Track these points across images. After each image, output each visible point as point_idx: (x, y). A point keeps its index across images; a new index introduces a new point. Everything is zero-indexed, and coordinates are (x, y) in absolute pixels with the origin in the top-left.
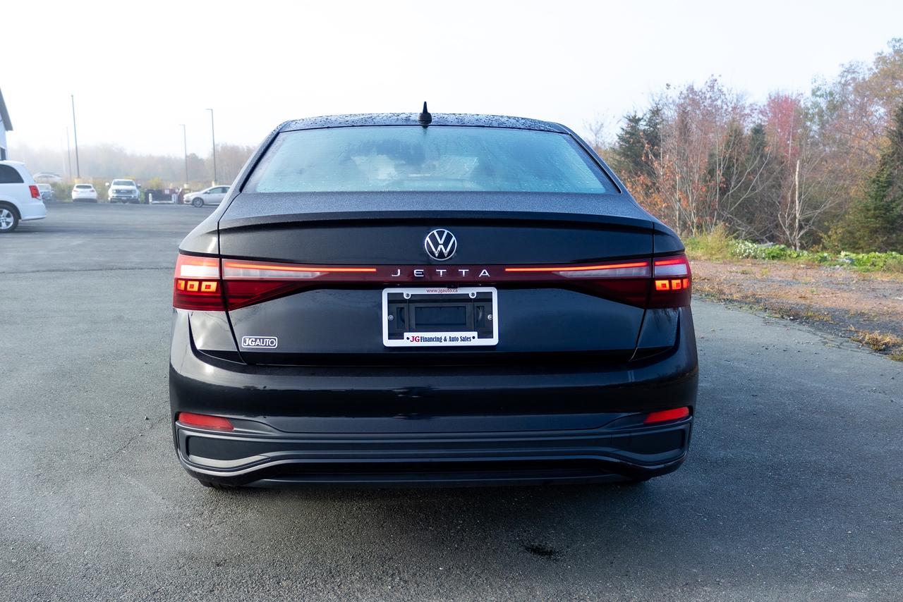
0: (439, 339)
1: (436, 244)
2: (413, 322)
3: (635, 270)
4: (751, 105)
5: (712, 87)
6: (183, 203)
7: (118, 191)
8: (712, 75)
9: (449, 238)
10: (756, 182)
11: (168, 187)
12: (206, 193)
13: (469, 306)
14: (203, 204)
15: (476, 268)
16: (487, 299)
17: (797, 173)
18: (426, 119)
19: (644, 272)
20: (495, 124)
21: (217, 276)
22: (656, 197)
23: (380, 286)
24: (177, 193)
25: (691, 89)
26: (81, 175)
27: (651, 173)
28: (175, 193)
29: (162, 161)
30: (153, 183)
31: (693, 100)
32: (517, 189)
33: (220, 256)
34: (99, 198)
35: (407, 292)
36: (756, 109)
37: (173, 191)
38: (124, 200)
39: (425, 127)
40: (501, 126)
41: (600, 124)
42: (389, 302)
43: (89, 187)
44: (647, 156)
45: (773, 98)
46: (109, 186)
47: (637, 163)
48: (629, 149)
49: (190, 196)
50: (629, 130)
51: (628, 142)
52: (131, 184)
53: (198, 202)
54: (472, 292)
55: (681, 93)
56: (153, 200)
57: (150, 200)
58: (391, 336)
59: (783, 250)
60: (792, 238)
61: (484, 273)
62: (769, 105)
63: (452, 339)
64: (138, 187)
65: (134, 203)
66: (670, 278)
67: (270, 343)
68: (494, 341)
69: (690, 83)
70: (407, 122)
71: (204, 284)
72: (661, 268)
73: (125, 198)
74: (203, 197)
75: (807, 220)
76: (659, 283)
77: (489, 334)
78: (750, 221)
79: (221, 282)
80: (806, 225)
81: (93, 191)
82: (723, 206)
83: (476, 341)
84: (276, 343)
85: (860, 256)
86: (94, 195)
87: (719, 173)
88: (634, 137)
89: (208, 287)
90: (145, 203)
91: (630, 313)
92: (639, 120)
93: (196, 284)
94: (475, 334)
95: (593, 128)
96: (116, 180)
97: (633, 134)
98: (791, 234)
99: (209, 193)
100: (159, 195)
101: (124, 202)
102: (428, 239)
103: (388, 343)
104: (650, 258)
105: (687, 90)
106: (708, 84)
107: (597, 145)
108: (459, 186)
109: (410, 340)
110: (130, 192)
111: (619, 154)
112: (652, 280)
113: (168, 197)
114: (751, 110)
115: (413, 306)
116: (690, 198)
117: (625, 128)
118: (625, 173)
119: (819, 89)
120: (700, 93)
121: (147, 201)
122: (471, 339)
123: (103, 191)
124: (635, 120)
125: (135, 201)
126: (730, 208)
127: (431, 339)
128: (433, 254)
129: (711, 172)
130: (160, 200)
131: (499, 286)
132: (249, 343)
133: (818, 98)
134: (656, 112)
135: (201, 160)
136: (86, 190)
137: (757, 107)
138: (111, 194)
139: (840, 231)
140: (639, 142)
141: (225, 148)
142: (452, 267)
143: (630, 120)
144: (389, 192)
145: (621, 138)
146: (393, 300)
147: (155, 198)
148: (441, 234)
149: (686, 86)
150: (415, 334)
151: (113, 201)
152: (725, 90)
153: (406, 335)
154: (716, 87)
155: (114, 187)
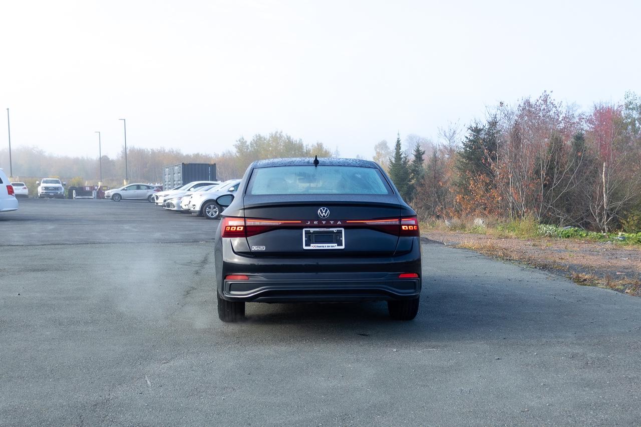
0: (323, 247)
1: (322, 213)
2: (314, 241)
3: (395, 222)
4: (579, 115)
5: (545, 101)
6: (104, 198)
7: (46, 188)
8: (545, 91)
9: (326, 210)
10: (574, 178)
11: (87, 184)
12: (124, 189)
13: (334, 235)
14: (121, 199)
15: (336, 221)
16: (340, 232)
17: (604, 173)
18: (316, 162)
19: (398, 223)
20: (346, 164)
21: (244, 224)
22: (494, 192)
23: (302, 228)
24: (96, 190)
25: (528, 103)
26: (13, 175)
27: (491, 174)
28: (94, 189)
29: (76, 161)
30: (74, 182)
31: (529, 111)
32: (353, 193)
33: (245, 218)
34: (29, 195)
35: (312, 230)
36: (583, 118)
37: (92, 188)
38: (52, 196)
39: (316, 166)
40: (349, 165)
41: (452, 131)
42: (305, 233)
43: (23, 185)
44: (486, 159)
45: (598, 108)
46: (39, 184)
47: (478, 165)
48: (473, 153)
49: (110, 192)
50: (471, 138)
51: (471, 148)
52: (57, 182)
53: (117, 197)
54: (335, 230)
55: (520, 106)
56: (76, 196)
57: (74, 196)
58: (306, 245)
59: (576, 231)
60: (601, 224)
61: (339, 223)
62: (595, 114)
63: (328, 247)
64: (64, 185)
65: (59, 198)
66: (408, 225)
67: (262, 248)
68: (343, 247)
69: (526, 97)
70: (308, 164)
71: (232, 228)
72: (404, 221)
73: (52, 194)
74: (122, 193)
75: (612, 210)
76: (403, 227)
77: (341, 245)
78: (568, 211)
79: (245, 227)
80: (611, 214)
81: (25, 188)
82: (547, 199)
83: (337, 247)
84: (265, 248)
85: (631, 235)
86: (26, 192)
87: (543, 173)
88: (476, 144)
89: (240, 229)
90: (69, 198)
91: (393, 238)
92: (481, 130)
93: (229, 228)
94: (336, 245)
95: (447, 135)
96: (45, 179)
97: (475, 142)
98: (600, 221)
99: (126, 190)
100: (81, 191)
101: (51, 197)
102: (319, 211)
103: (305, 248)
104: (400, 218)
105: (525, 104)
106: (542, 98)
107: (451, 148)
108: (330, 192)
109: (313, 247)
110: (57, 189)
111: (464, 157)
112: (400, 226)
113: (90, 193)
114: (580, 119)
115: (314, 235)
116: (520, 193)
117: (469, 137)
118: (469, 173)
119: (631, 103)
120: (535, 106)
121: (70, 197)
122: (335, 246)
123: (33, 188)
124: (477, 131)
125: (60, 197)
126: (553, 201)
127: (320, 247)
128: (321, 216)
129: (537, 172)
130: (82, 196)
131: (345, 228)
132: (255, 248)
133: (631, 111)
134: (493, 124)
135: (112, 161)
136: (19, 187)
137: (584, 117)
138: (40, 190)
139: (635, 218)
140: (480, 148)
141: (133, 151)
142: (328, 220)
143: (472, 130)
144: (304, 194)
145: (466, 145)
146: (307, 232)
147: (77, 194)
148: (324, 209)
149: (524, 100)
150: (315, 245)
151: (42, 197)
152: (556, 103)
153: (311, 245)
154: (548, 101)
155: (43, 185)
